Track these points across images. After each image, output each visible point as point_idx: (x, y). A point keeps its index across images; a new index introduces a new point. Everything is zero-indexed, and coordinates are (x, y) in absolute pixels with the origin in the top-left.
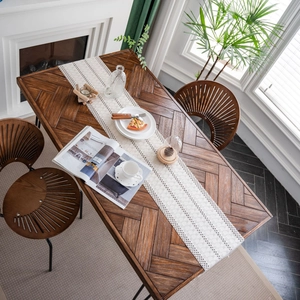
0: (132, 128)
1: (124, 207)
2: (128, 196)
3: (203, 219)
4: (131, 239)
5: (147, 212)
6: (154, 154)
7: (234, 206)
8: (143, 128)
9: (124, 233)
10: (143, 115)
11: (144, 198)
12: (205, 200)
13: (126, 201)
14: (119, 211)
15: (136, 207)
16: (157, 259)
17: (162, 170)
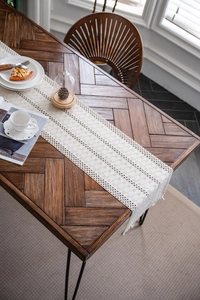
0: (15, 79)
1: (21, 163)
2: (25, 151)
3: (119, 157)
4: (36, 195)
5: (50, 163)
6: (48, 102)
7: (153, 138)
8: (28, 77)
9: (27, 190)
10: (26, 63)
11: (44, 150)
12: (118, 137)
13: (23, 156)
14: (17, 169)
15: (36, 160)
16: (72, 210)
17: (61, 117)
